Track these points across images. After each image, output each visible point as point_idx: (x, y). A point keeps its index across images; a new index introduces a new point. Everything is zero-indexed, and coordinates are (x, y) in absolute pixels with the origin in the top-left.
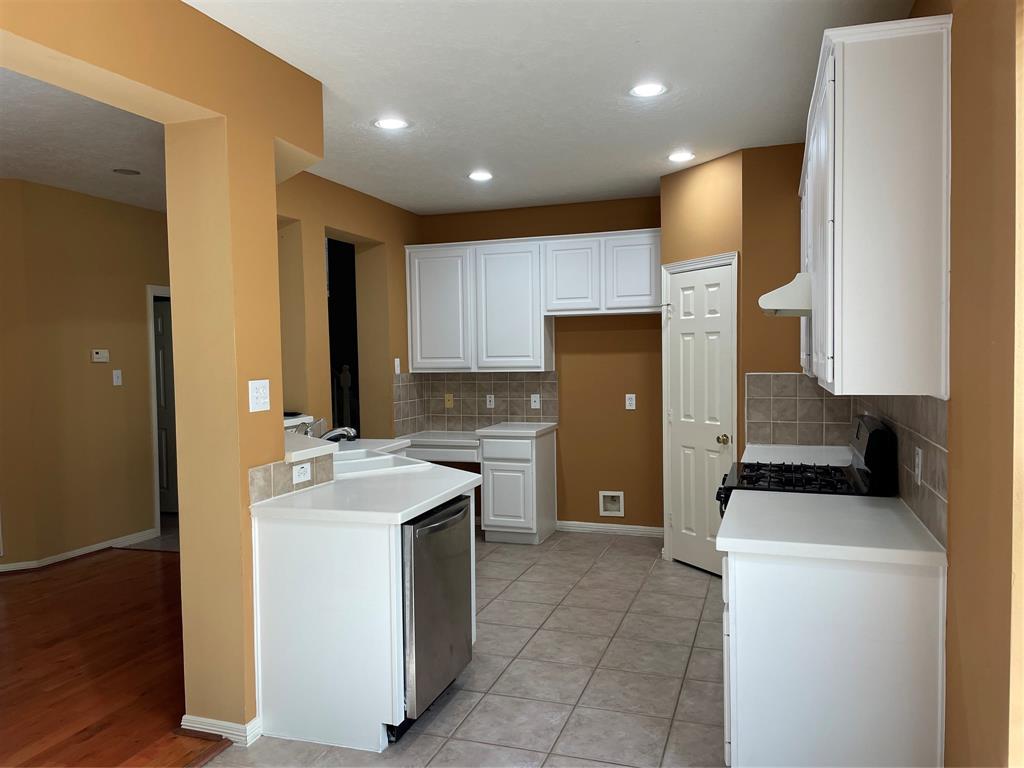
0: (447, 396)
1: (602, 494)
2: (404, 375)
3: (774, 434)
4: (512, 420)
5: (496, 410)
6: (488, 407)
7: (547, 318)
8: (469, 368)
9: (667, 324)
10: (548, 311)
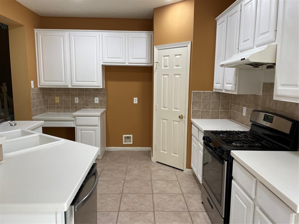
0: (56, 98)
1: (124, 136)
2: (36, 88)
3: (202, 115)
4: (86, 108)
5: (79, 104)
6: (76, 102)
7: (102, 65)
8: (68, 86)
9: (156, 71)
10: (104, 63)
